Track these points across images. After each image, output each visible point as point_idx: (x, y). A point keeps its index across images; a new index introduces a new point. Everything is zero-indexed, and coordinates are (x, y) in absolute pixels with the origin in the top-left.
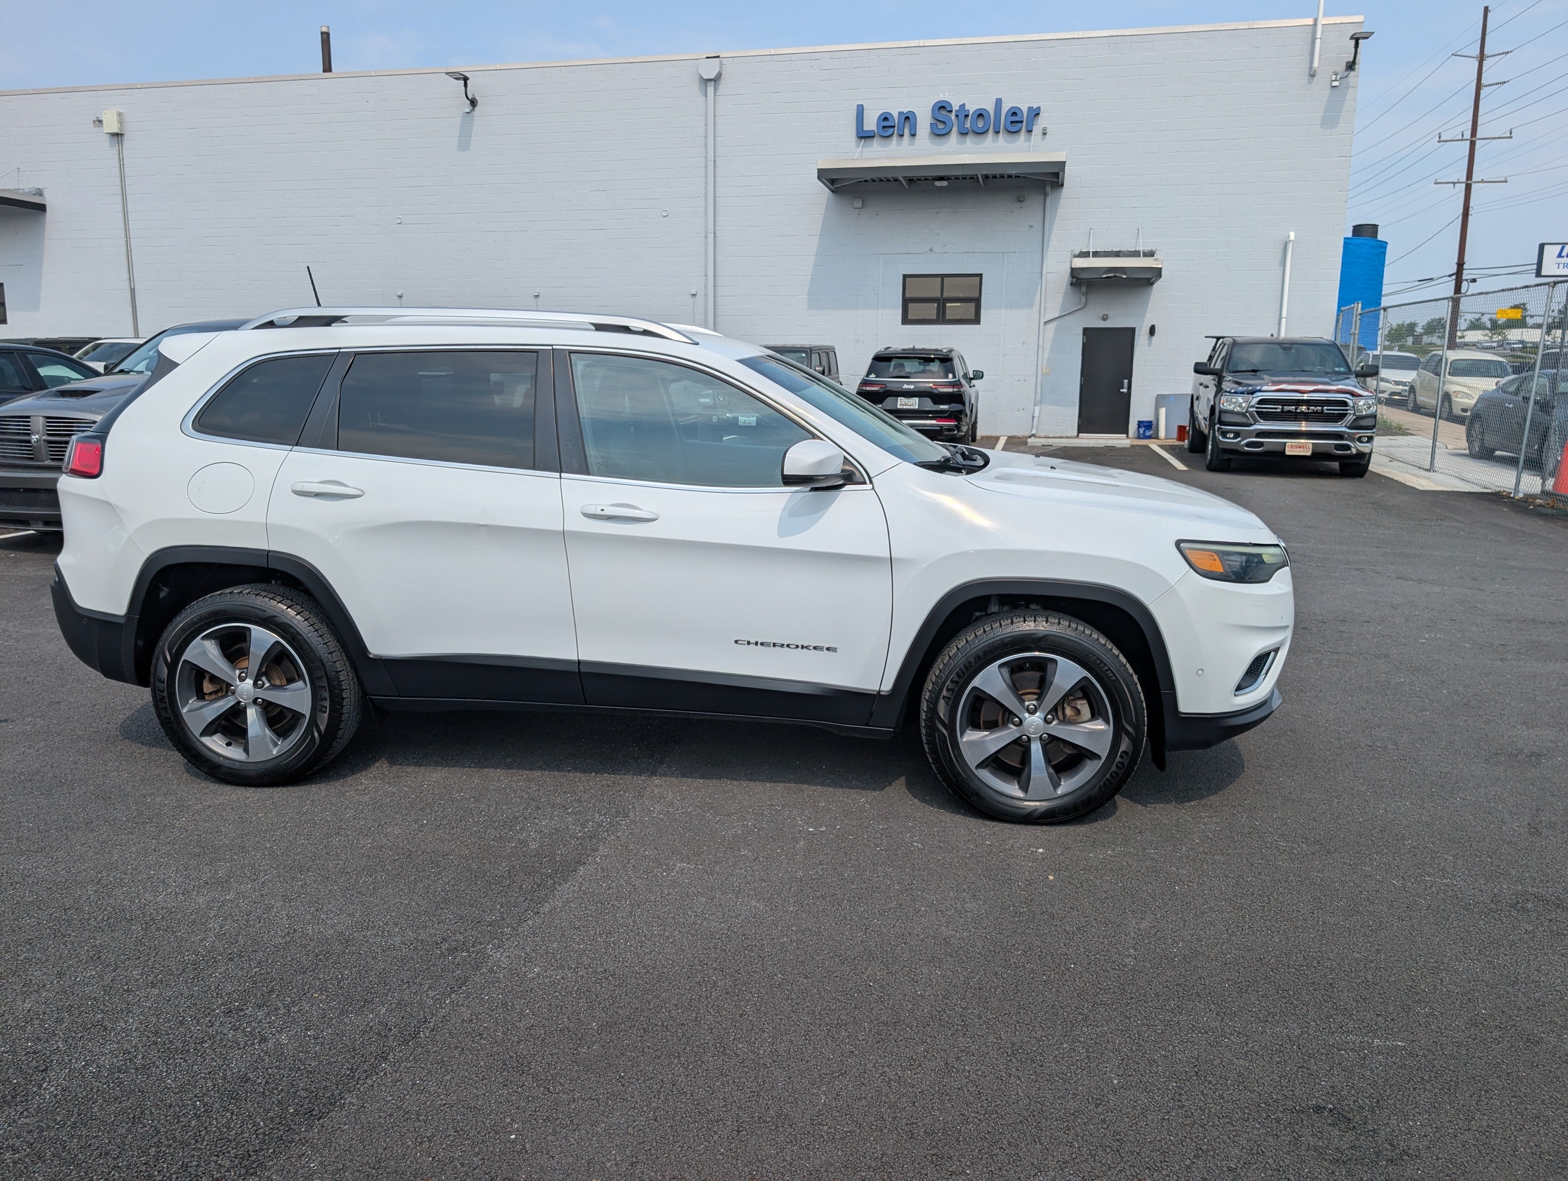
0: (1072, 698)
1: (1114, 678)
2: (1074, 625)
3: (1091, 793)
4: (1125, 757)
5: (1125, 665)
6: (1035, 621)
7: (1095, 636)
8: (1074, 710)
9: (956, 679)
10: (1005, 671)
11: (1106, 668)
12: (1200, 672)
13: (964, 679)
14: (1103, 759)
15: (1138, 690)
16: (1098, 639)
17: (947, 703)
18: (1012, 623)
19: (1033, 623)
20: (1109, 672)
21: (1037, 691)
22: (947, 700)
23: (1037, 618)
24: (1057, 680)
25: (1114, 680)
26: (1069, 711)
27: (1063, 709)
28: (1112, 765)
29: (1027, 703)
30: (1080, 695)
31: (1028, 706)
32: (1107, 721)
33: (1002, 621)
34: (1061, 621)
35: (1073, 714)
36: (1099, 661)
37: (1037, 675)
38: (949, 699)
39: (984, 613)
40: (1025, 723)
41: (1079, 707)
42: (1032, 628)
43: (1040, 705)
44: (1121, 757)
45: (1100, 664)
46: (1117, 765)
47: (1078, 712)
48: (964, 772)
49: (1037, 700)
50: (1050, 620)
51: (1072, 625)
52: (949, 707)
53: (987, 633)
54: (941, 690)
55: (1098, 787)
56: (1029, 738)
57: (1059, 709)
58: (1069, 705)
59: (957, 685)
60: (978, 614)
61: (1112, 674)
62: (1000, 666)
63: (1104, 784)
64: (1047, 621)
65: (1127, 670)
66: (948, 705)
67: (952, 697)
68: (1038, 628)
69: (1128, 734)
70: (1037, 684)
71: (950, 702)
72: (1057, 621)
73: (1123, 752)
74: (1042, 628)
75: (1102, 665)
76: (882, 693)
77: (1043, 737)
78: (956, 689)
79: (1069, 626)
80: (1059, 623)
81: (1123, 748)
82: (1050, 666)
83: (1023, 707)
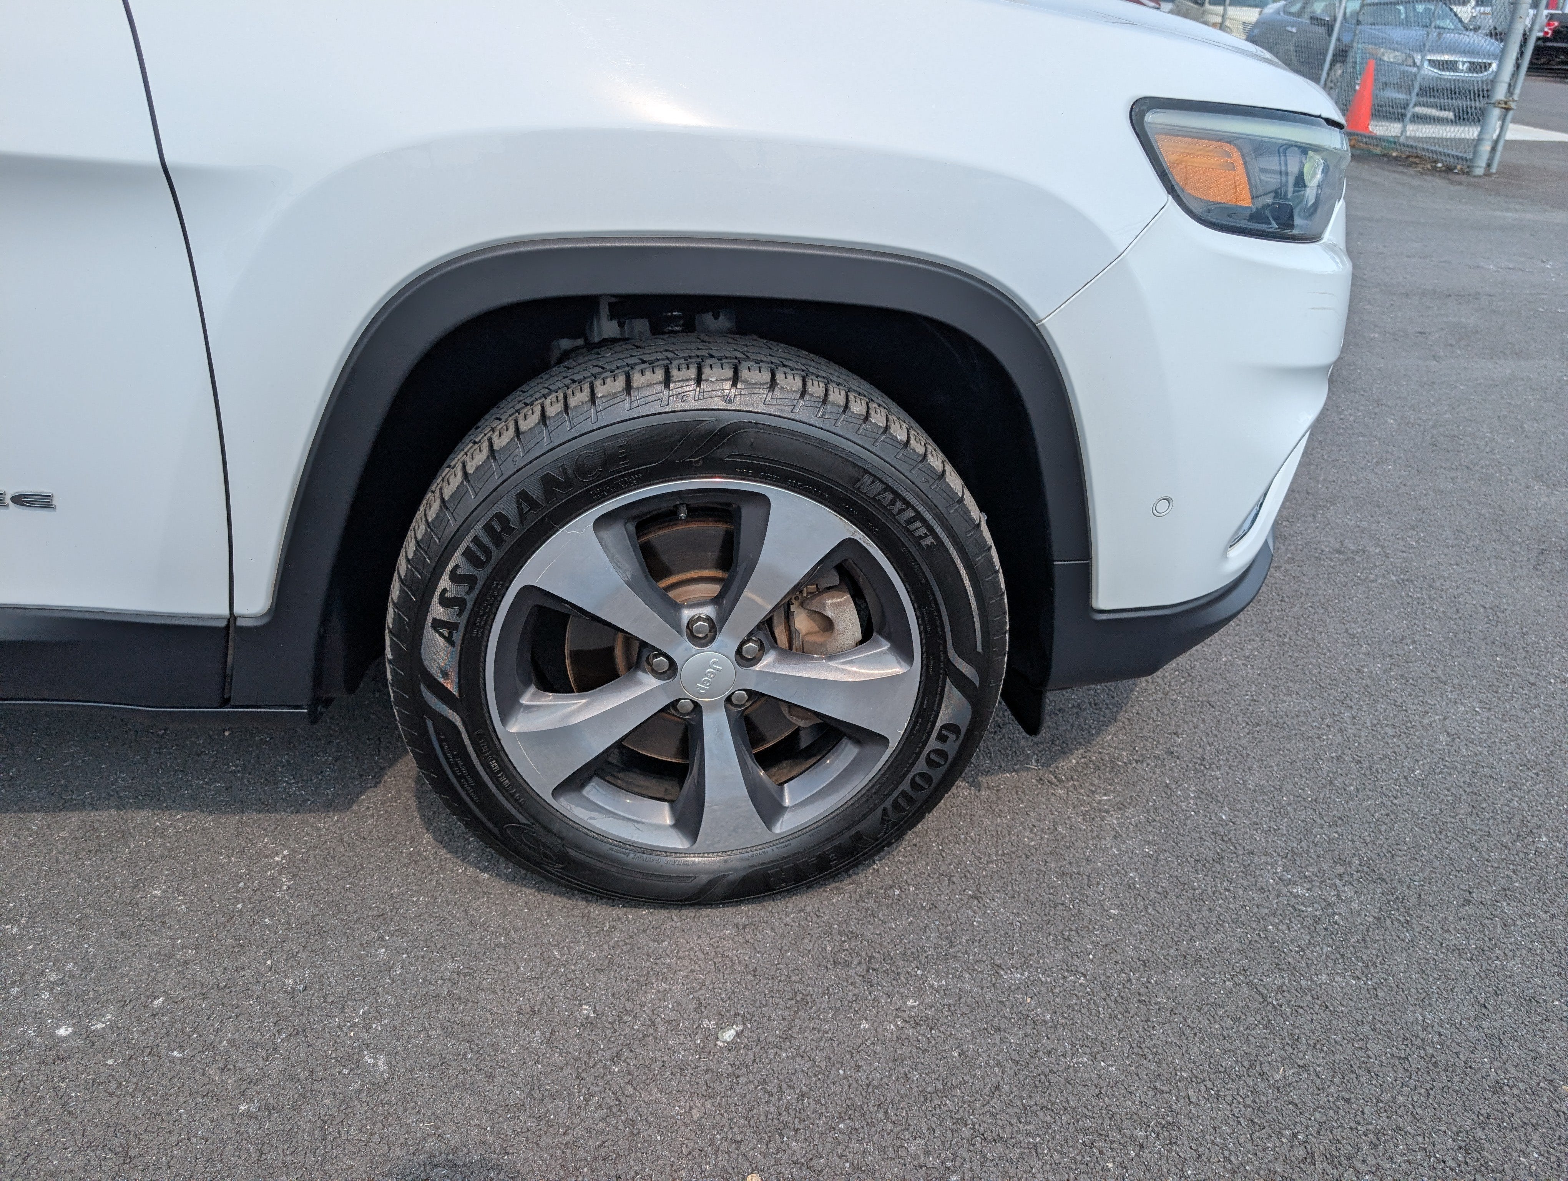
0: (812, 588)
1: (930, 540)
2: (816, 389)
3: (862, 827)
4: (952, 737)
5: (961, 500)
6: (699, 381)
7: (878, 418)
8: (816, 617)
9: (466, 569)
10: (618, 533)
11: (910, 513)
12: (1163, 506)
13: (489, 568)
14: (893, 744)
15: (993, 565)
16: (886, 429)
17: (449, 639)
18: (628, 388)
19: (692, 385)
20: (918, 524)
21: (719, 574)
22: (445, 632)
23: (706, 371)
24: (769, 555)
25: (931, 547)
26: (802, 622)
27: (788, 617)
28: (916, 759)
29: (687, 614)
30: (835, 579)
31: (692, 621)
32: (903, 650)
33: (598, 383)
34: (780, 377)
35: (816, 629)
36: (889, 496)
37: (715, 529)
38: (452, 627)
39: (580, 342)
40: (686, 670)
41: (829, 613)
42: (690, 404)
43: (723, 617)
44: (942, 738)
45: (893, 503)
46: (928, 759)
47: (828, 625)
48: (521, 807)
49: (716, 601)
50: (744, 373)
51: (811, 389)
52: (457, 649)
53: (551, 424)
54: (424, 605)
55: (878, 812)
56: (696, 705)
57: (775, 621)
58: (802, 605)
59: (471, 589)
60: (565, 344)
61: (923, 531)
62: (601, 523)
63: (896, 805)
64: (735, 381)
65: (967, 512)
66: (452, 644)
67: (462, 621)
68: (707, 404)
69: (961, 682)
70: (712, 555)
71: (457, 637)
72: (766, 376)
73: (945, 727)
74: (719, 404)
75: (899, 505)
76: (240, 623)
77: (733, 698)
78: (470, 600)
79: (804, 392)
80: (773, 384)
81: (945, 716)
82: (748, 514)
83: (677, 627)
